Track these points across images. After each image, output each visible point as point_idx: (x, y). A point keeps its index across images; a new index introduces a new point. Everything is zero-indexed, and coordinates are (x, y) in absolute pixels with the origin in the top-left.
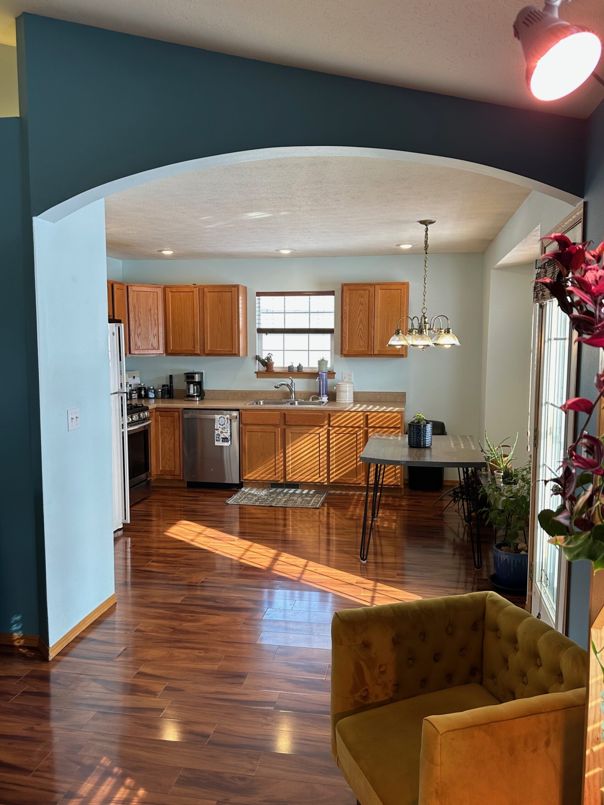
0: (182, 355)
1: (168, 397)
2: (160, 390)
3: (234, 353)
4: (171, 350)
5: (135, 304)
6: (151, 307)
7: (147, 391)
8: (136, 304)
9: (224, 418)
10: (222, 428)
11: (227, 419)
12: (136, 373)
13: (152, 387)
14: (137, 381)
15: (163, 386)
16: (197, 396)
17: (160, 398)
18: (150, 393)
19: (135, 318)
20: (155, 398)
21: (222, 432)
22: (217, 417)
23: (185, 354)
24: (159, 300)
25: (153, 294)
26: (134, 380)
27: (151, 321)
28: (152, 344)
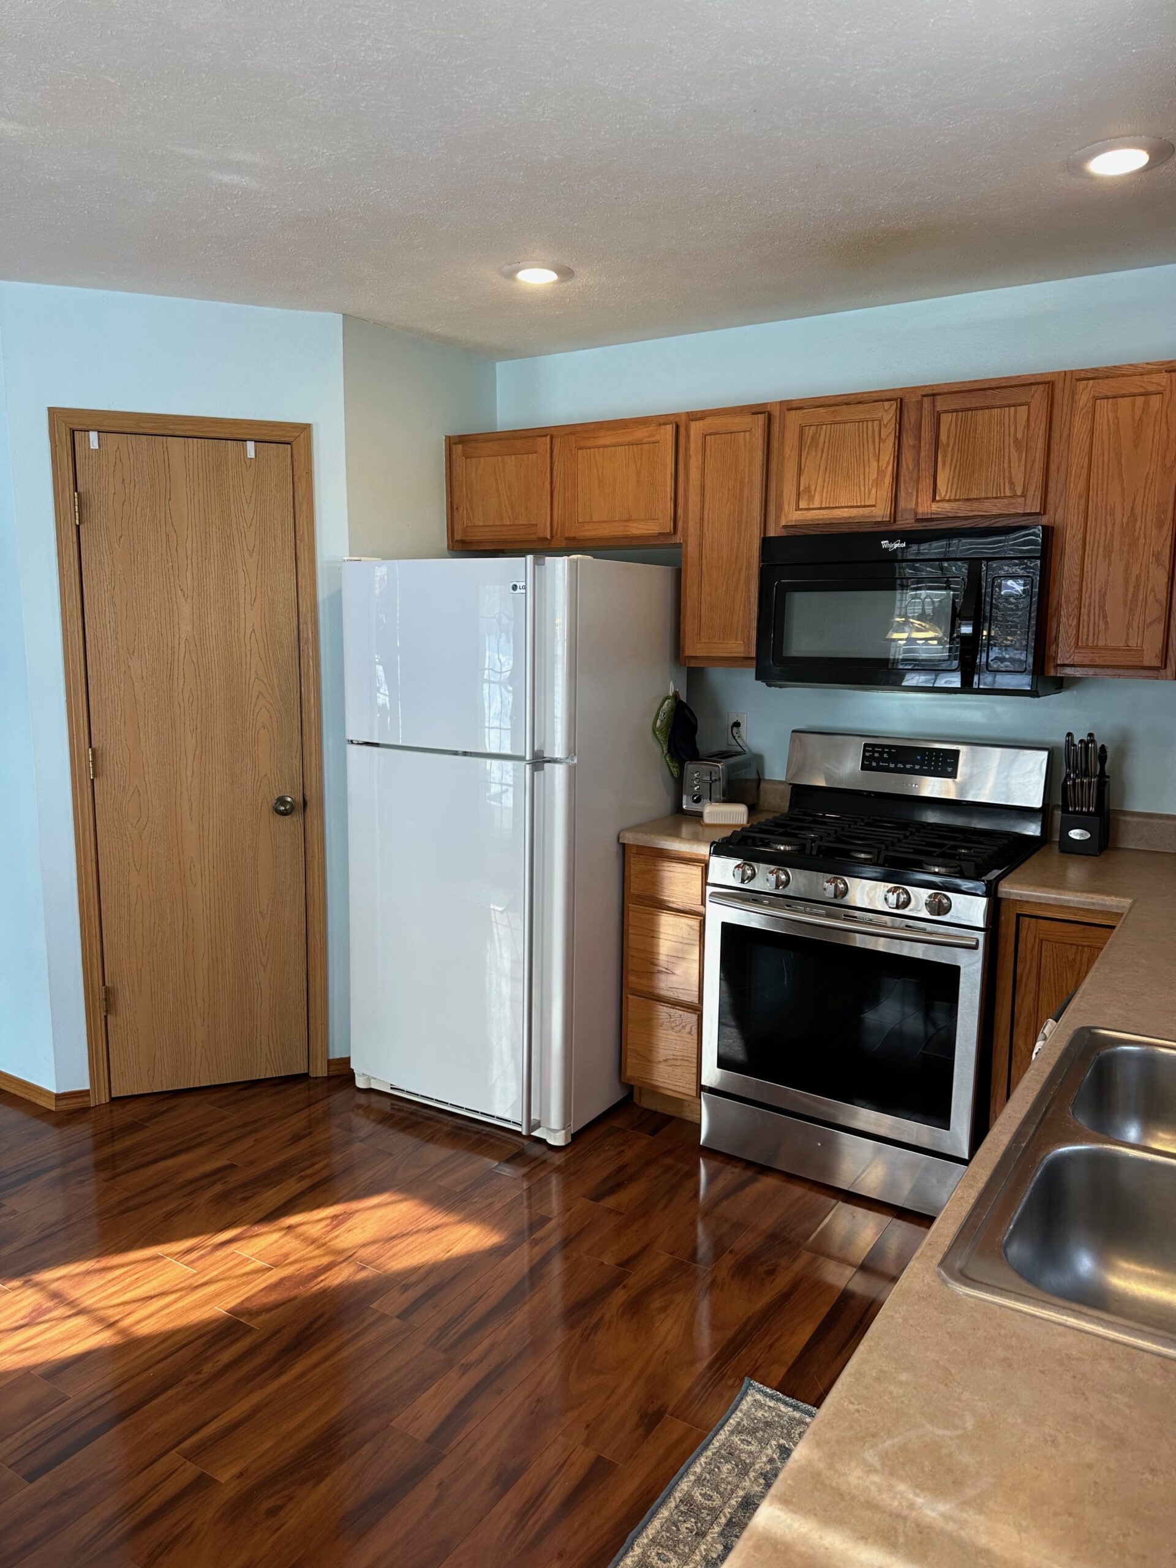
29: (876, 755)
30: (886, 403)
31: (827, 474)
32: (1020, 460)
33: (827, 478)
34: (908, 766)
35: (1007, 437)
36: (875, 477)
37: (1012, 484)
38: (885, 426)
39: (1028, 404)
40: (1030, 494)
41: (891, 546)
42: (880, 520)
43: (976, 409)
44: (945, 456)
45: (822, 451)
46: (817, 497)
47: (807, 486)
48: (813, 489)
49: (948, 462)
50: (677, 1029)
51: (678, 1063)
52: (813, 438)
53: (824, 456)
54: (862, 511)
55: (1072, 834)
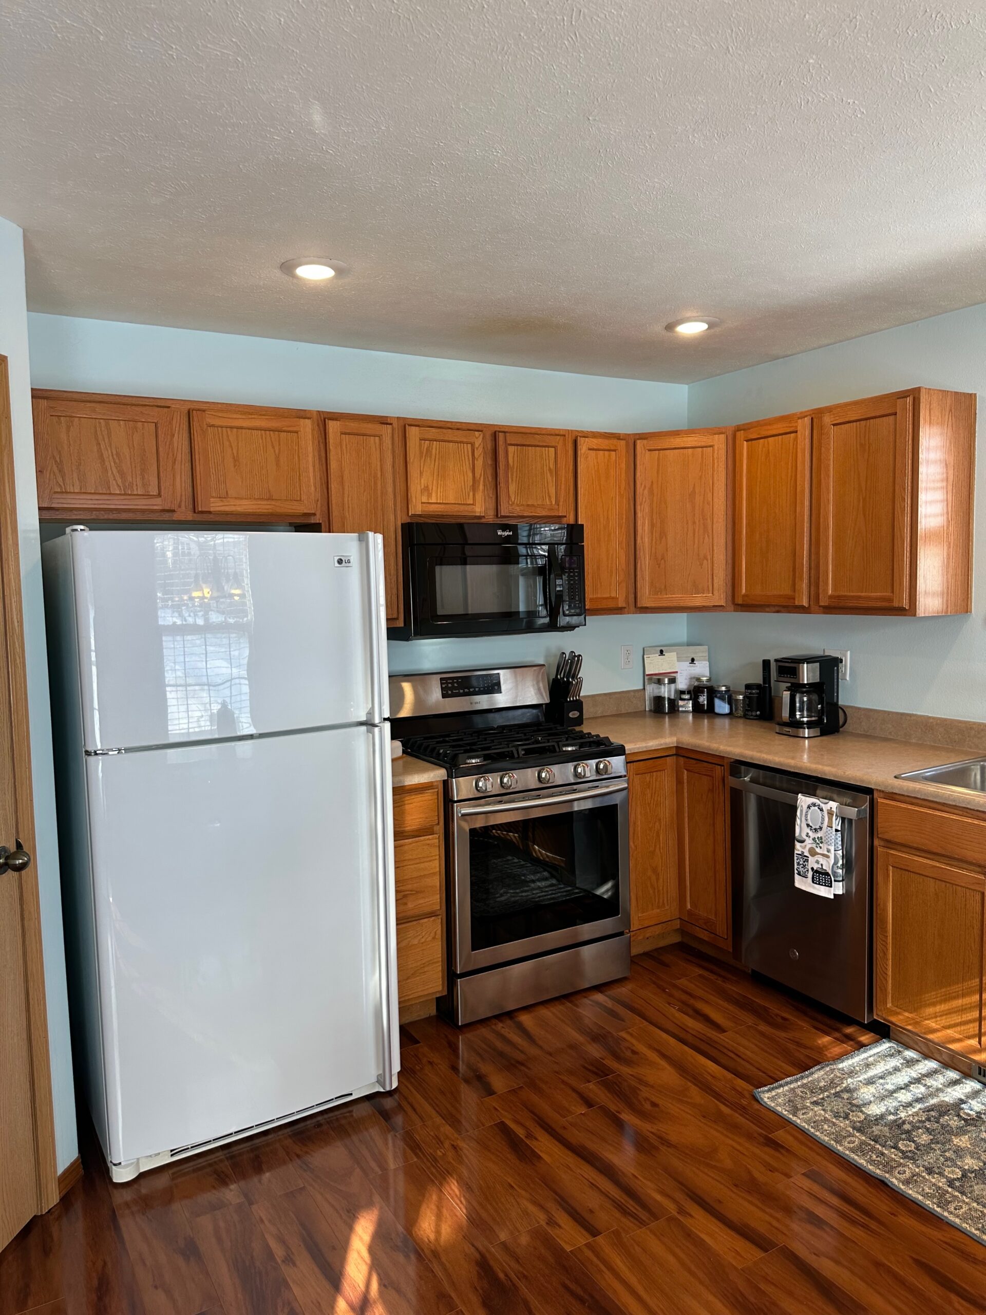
0: (767, 609)
1: (756, 716)
2: (741, 697)
3: (896, 604)
4: (744, 596)
5: (652, 482)
6: (694, 488)
7: (712, 693)
8: (655, 484)
9: (821, 810)
10: (814, 839)
11: (830, 813)
12: (701, 652)
13: (723, 689)
14: (702, 670)
15: (748, 687)
16: (810, 725)
17: (740, 717)
18: (717, 702)
19: (652, 518)
20: (730, 715)
21: (813, 853)
22: (803, 801)
23: (774, 606)
24: (718, 465)
25: (702, 452)
26: (693, 668)
27: (694, 523)
28: (695, 582)
29: (450, 685)
30: (476, 433)
31: (440, 478)
32: (553, 481)
33: (439, 481)
34: (471, 690)
35: (545, 467)
36: (471, 484)
37: (550, 497)
38: (477, 448)
39: (554, 447)
40: (561, 503)
41: (503, 534)
42: (479, 515)
43: (529, 446)
44: (512, 475)
45: (435, 460)
46: (434, 495)
47: (426, 485)
48: (431, 488)
49: (514, 479)
50: (423, 940)
51: (426, 969)
52: (428, 449)
53: (437, 463)
54: (466, 508)
55: (571, 715)
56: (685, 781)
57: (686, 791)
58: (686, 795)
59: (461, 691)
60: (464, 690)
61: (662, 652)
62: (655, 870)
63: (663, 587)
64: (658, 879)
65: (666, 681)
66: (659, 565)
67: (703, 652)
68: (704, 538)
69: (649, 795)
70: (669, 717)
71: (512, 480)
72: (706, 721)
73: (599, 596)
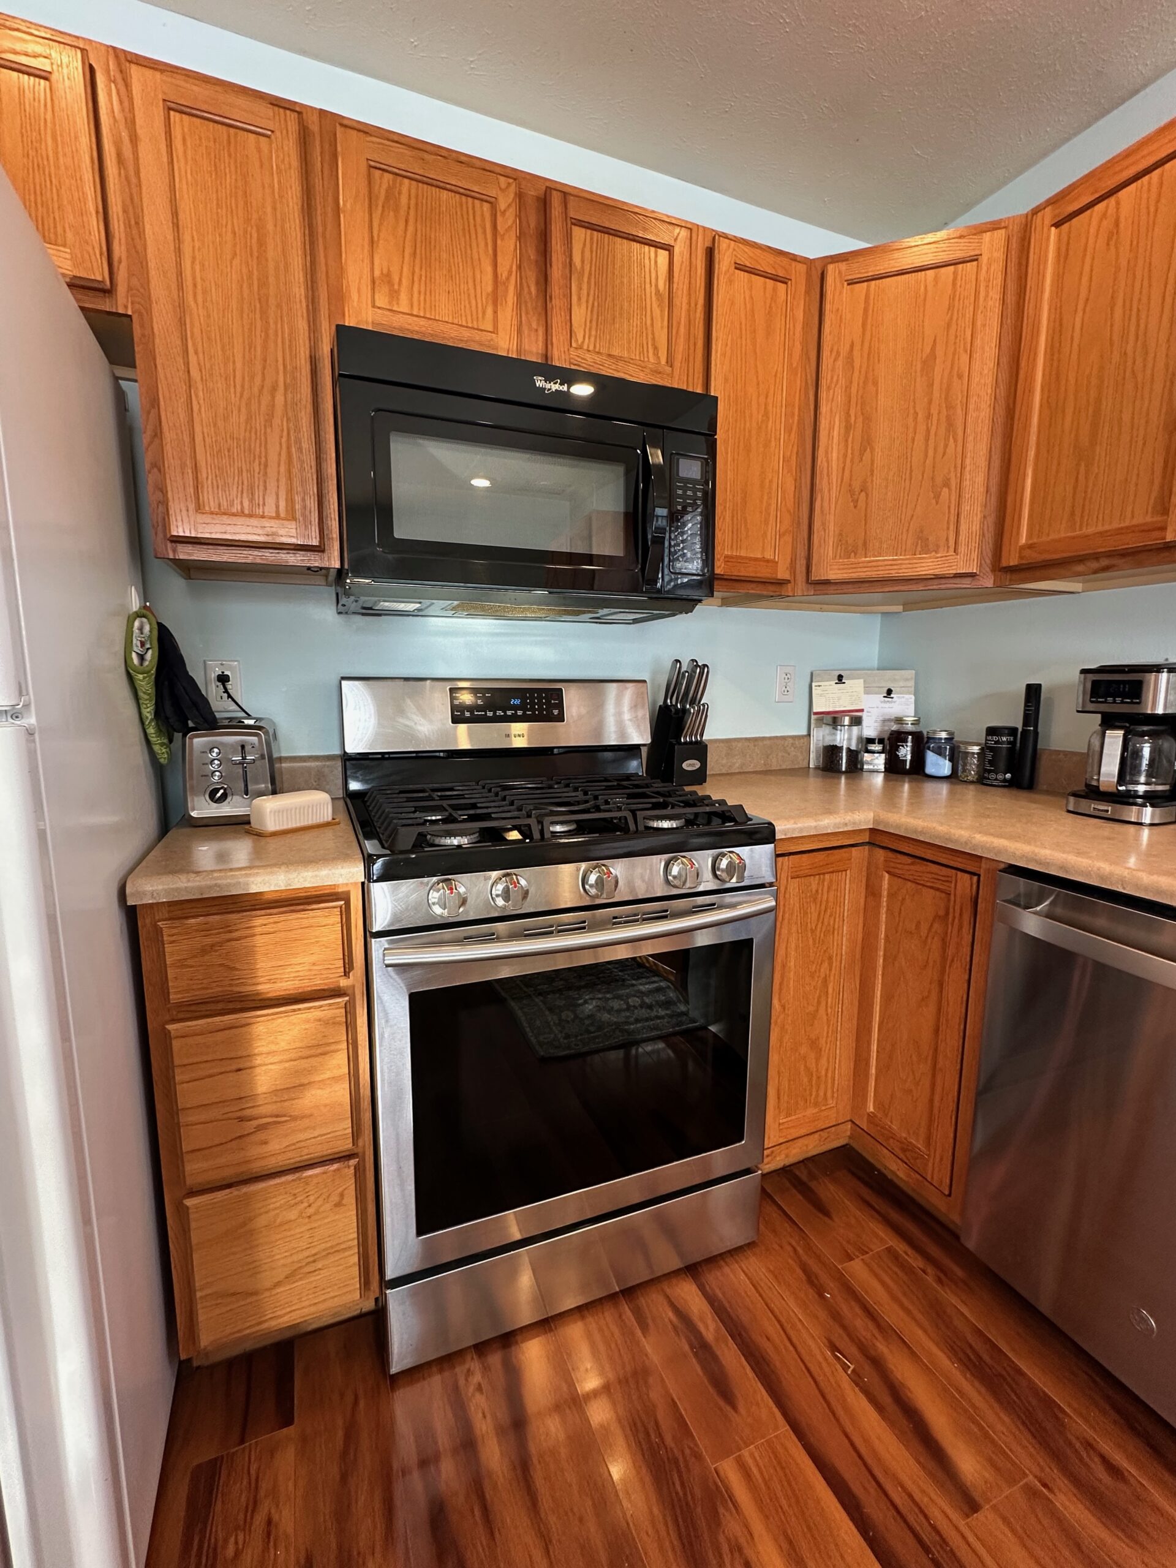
0: (1080, 568)
1: (1005, 780)
2: (976, 749)
4: (1022, 548)
5: (852, 345)
6: (934, 347)
7: (922, 743)
8: (857, 348)
12: (903, 680)
13: (944, 735)
14: (904, 707)
15: (991, 731)
16: (1151, 798)
17: (972, 782)
18: (931, 758)
19: (848, 415)
20: (953, 777)
23: (1096, 557)
24: (987, 296)
25: (955, 273)
26: (887, 705)
27: (929, 416)
28: (922, 531)
30: (502, 179)
31: (418, 261)
32: (662, 318)
33: (417, 270)
34: (509, 713)
35: (648, 286)
36: (490, 287)
37: (656, 348)
38: (503, 213)
39: (668, 248)
40: (677, 364)
41: (548, 386)
43: (614, 233)
44: (579, 287)
45: (407, 221)
46: (404, 296)
47: (385, 271)
48: (396, 279)
49: (584, 299)
50: (311, 1211)
51: (319, 1265)
52: (389, 190)
53: (411, 228)
54: (477, 335)
55: (685, 766)
56: (885, 893)
57: (884, 910)
58: (883, 917)
59: (489, 714)
60: (495, 713)
61: (840, 678)
62: (814, 1044)
63: (860, 543)
64: (818, 1060)
65: (847, 720)
66: (856, 502)
67: (907, 680)
68: (946, 446)
69: (815, 916)
70: (846, 778)
71: (579, 299)
72: (906, 786)
73: (743, 553)
